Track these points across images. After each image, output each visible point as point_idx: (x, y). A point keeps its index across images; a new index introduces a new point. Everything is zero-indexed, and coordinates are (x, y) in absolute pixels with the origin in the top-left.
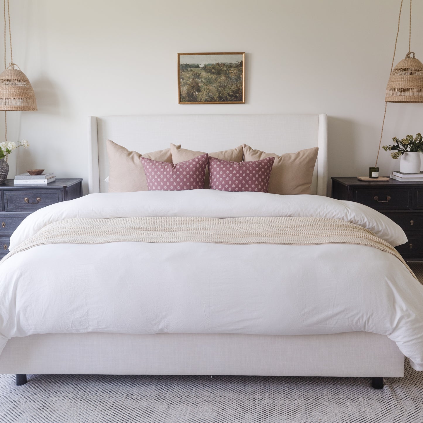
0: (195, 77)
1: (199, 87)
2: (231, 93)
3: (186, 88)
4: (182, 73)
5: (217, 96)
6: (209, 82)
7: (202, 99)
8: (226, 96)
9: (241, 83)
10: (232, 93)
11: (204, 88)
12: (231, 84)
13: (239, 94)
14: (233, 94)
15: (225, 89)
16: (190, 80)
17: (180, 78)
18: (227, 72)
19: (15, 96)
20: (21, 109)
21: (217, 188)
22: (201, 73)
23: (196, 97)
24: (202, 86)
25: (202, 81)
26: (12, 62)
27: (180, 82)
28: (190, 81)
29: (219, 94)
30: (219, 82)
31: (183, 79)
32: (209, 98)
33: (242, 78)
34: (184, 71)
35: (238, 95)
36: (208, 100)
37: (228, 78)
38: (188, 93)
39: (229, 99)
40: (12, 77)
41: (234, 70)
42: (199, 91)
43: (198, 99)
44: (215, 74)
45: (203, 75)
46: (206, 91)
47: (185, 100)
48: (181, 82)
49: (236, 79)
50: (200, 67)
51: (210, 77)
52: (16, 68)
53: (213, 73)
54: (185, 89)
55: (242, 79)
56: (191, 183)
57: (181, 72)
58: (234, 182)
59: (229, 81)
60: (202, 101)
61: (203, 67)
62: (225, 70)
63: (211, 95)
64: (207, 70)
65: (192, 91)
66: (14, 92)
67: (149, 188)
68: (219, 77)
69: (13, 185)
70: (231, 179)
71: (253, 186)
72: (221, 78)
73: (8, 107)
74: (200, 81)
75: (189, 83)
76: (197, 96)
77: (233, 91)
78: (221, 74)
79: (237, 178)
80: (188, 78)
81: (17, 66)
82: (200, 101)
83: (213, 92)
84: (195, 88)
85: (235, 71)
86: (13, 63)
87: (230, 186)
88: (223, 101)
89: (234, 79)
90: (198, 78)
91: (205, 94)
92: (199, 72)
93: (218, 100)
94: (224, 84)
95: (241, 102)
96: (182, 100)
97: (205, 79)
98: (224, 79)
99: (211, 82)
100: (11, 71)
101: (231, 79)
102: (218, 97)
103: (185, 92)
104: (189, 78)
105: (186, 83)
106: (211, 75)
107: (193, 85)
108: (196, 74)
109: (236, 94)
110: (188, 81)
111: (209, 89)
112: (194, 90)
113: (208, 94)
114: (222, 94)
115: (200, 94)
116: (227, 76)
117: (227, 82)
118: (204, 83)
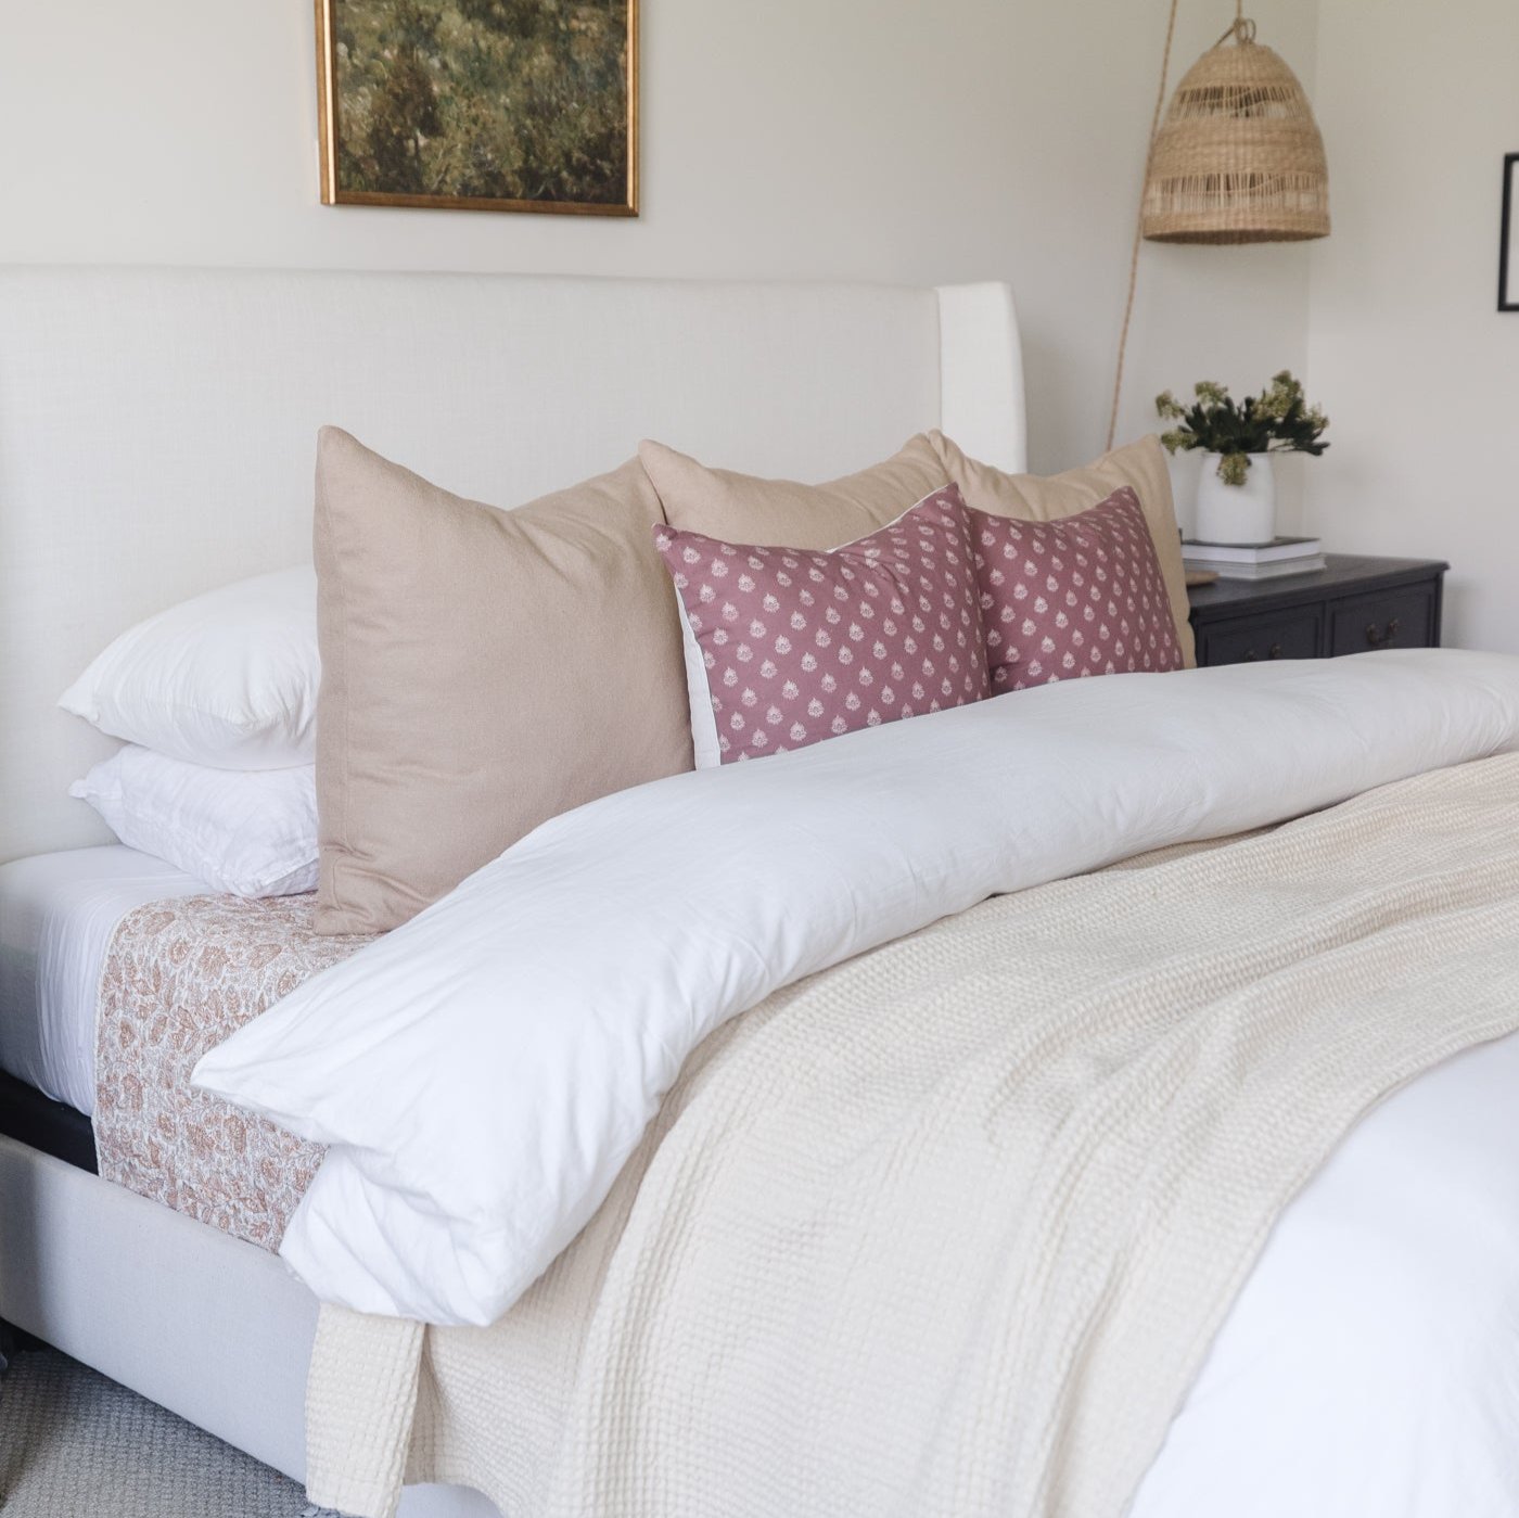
0: (413, 37)
1: (430, 100)
2: (576, 155)
3: (368, 103)
5: (518, 164)
6: (481, 74)
7: (448, 179)
8: (558, 171)
9: (623, 100)
10: (581, 155)
11: (454, 110)
12: (577, 102)
13: (612, 161)
14: (586, 158)
15: (552, 127)
16: (387, 53)
17: (337, 36)
18: (562, 26)
22: (439, 18)
23: (420, 161)
24: (449, 100)
25: (445, 66)
27: (337, 63)
28: (385, 61)
29: (527, 153)
30: (525, 85)
31: (352, 46)
32: (479, 177)
33: (626, 71)
35: (606, 167)
36: (475, 189)
37: (563, 66)
38: (375, 137)
39: (568, 188)
41: (592, 17)
42: (432, 127)
43: (425, 181)
44: (505, 31)
45: (450, 32)
46: (468, 132)
48: (340, 61)
49: (598, 74)
51: (483, 44)
53: (497, 26)
54: (360, 108)
55: (626, 77)
59: (567, 78)
60: (445, 189)
62: (553, 15)
63: (490, 156)
65: (395, 124)
68: (524, 52)
72: (536, 61)
74: (435, 63)
75: (381, 70)
76: (425, 157)
77: (589, 141)
78: (532, 37)
80: (374, 39)
82: (438, 193)
83: (499, 139)
84: (410, 106)
85: (594, 26)
88: (540, 198)
89: (592, 71)
90: (427, 43)
91: (462, 150)
92: (432, 10)
93: (520, 194)
94: (549, 96)
95: (617, 206)
97: (462, 54)
98: (545, 68)
99: (486, 80)
101: (576, 68)
102: (519, 173)
103: (361, 128)
104: (382, 40)
105: (367, 70)
106: (488, 35)
107: (403, 89)
108: (416, 16)
109: (599, 162)
110: (374, 61)
111: (477, 116)
112: (409, 122)
113: (477, 147)
114: (538, 153)
115: (439, 144)
116: (561, 47)
117: (562, 88)
118: (458, 83)
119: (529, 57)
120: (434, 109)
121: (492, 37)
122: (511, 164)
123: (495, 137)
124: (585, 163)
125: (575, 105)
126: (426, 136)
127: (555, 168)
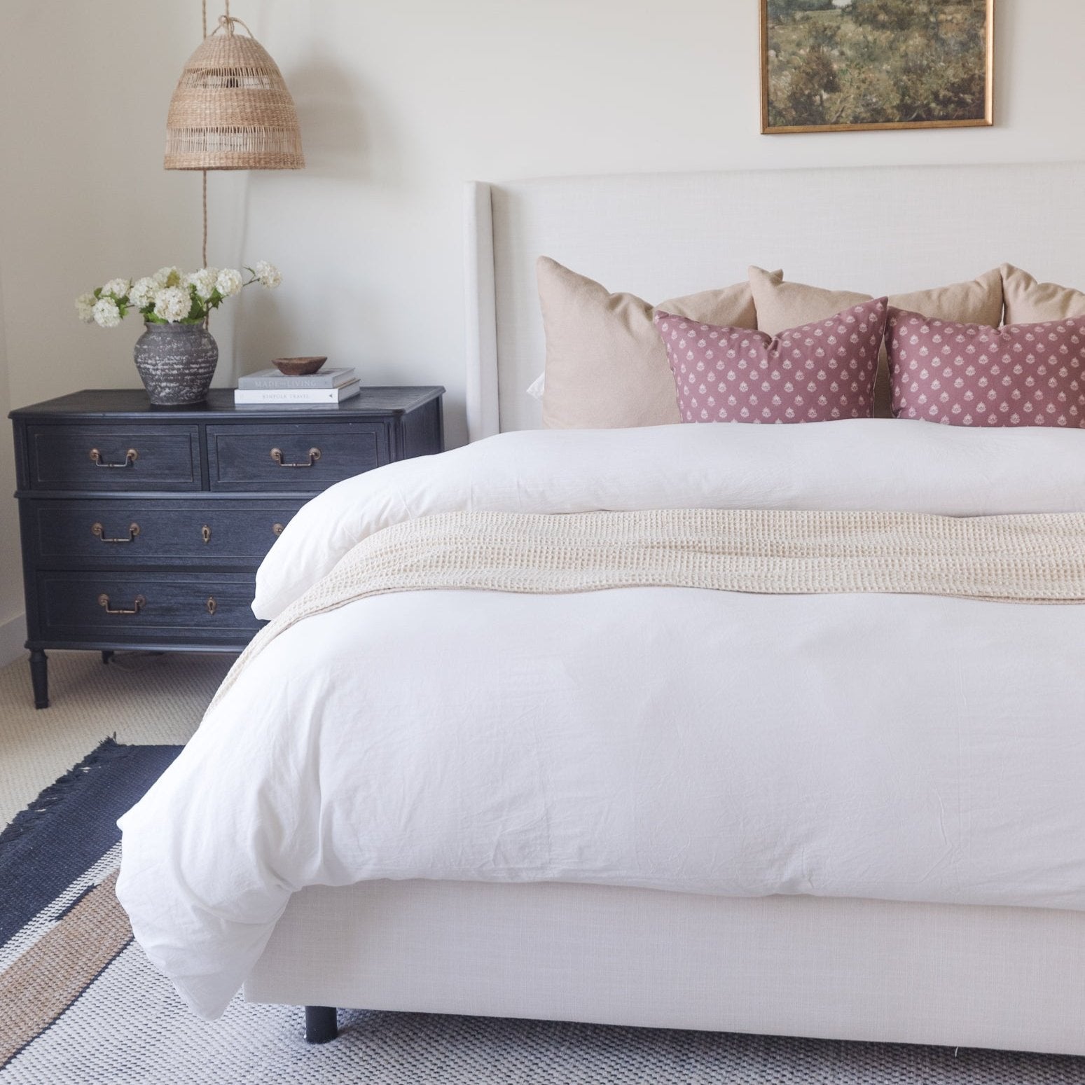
0: (820, 41)
1: (831, 73)
2: (942, 93)
3: (789, 79)
4: (773, 28)
5: (896, 102)
6: (869, 55)
7: (843, 115)
8: (928, 104)
9: (981, 57)
10: (947, 93)
11: (848, 77)
12: (944, 62)
13: (973, 94)
14: (951, 94)
15: (923, 79)
16: (802, 52)
17: (765, 46)
18: (932, 19)
19: (241, 122)
20: (259, 162)
21: (923, 414)
22: (839, 28)
23: (823, 107)
24: (845, 72)
25: (842, 53)
26: (228, 13)
27: (765, 61)
28: (801, 57)
29: (903, 95)
30: (902, 57)
31: (778, 50)
32: (866, 112)
33: (984, 39)
34: (780, 23)
35: (968, 98)
36: (863, 119)
37: (933, 42)
38: (793, 97)
39: (936, 113)
40: (231, 61)
41: (957, 11)
42: (832, 87)
43: (827, 117)
44: (888, 29)
45: (846, 35)
46: (858, 88)
47: (782, 119)
48: (770, 59)
49: (962, 44)
50: (835, 7)
51: (870, 38)
52: (239, 30)
53: (883, 26)
54: (783, 83)
55: (985, 43)
56: (833, 400)
57: (770, 25)
58: (981, 395)
59: (936, 49)
60: (841, 120)
61: (848, 6)
62: (925, 15)
63: (874, 100)
64: (861, 14)
65: (806, 89)
66: (238, 110)
67: (687, 412)
68: (902, 38)
69: (231, 405)
70: (971, 383)
71: (1051, 408)
72: (911, 42)
73: (221, 159)
74: (836, 53)
75: (797, 61)
76: (827, 105)
77: (953, 84)
78: (908, 29)
79: (994, 382)
80: (793, 45)
81: (243, 24)
82: (836, 123)
83: (881, 89)
84: (817, 78)
85: (959, 16)
86: (231, 16)
87: (969, 407)
88: (915, 120)
89: (956, 43)
90: (830, 42)
91: (854, 98)
92: (834, 24)
93: (898, 119)
94: (921, 61)
95: (978, 121)
96: (775, 119)
97: (855, 46)
98: (918, 46)
99: (873, 57)
100: (227, 42)
101: (943, 42)
102: (898, 107)
103: (783, 93)
104: (799, 45)
105: (788, 62)
106: (875, 32)
107: (812, 69)
108: (822, 29)
109: (962, 95)
110: (793, 57)
111: (866, 79)
112: (817, 87)
113: (865, 96)
114: (912, 94)
115: (837, 97)
116: (931, 32)
117: (932, 55)
118: (851, 62)
119: (906, 40)
120: (834, 78)
121: (877, 34)
122: (891, 103)
123: (878, 89)
124: (950, 97)
125: (942, 64)
126: (828, 93)
127: (925, 102)
